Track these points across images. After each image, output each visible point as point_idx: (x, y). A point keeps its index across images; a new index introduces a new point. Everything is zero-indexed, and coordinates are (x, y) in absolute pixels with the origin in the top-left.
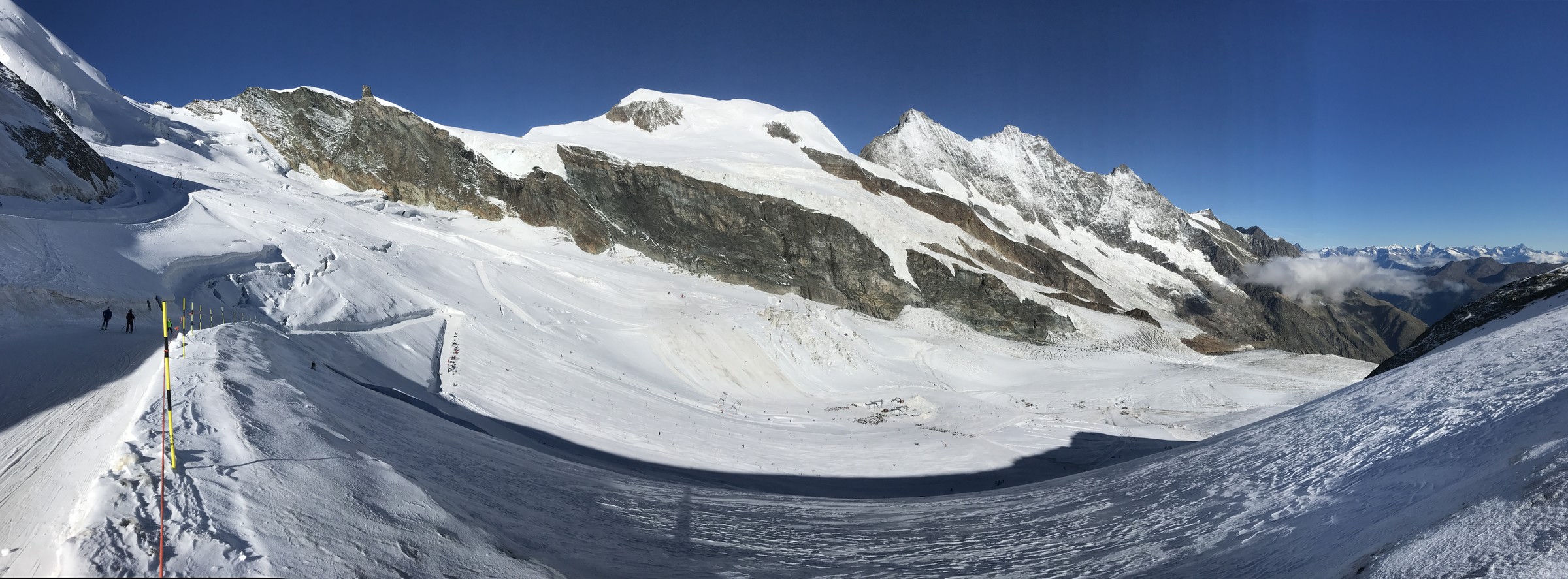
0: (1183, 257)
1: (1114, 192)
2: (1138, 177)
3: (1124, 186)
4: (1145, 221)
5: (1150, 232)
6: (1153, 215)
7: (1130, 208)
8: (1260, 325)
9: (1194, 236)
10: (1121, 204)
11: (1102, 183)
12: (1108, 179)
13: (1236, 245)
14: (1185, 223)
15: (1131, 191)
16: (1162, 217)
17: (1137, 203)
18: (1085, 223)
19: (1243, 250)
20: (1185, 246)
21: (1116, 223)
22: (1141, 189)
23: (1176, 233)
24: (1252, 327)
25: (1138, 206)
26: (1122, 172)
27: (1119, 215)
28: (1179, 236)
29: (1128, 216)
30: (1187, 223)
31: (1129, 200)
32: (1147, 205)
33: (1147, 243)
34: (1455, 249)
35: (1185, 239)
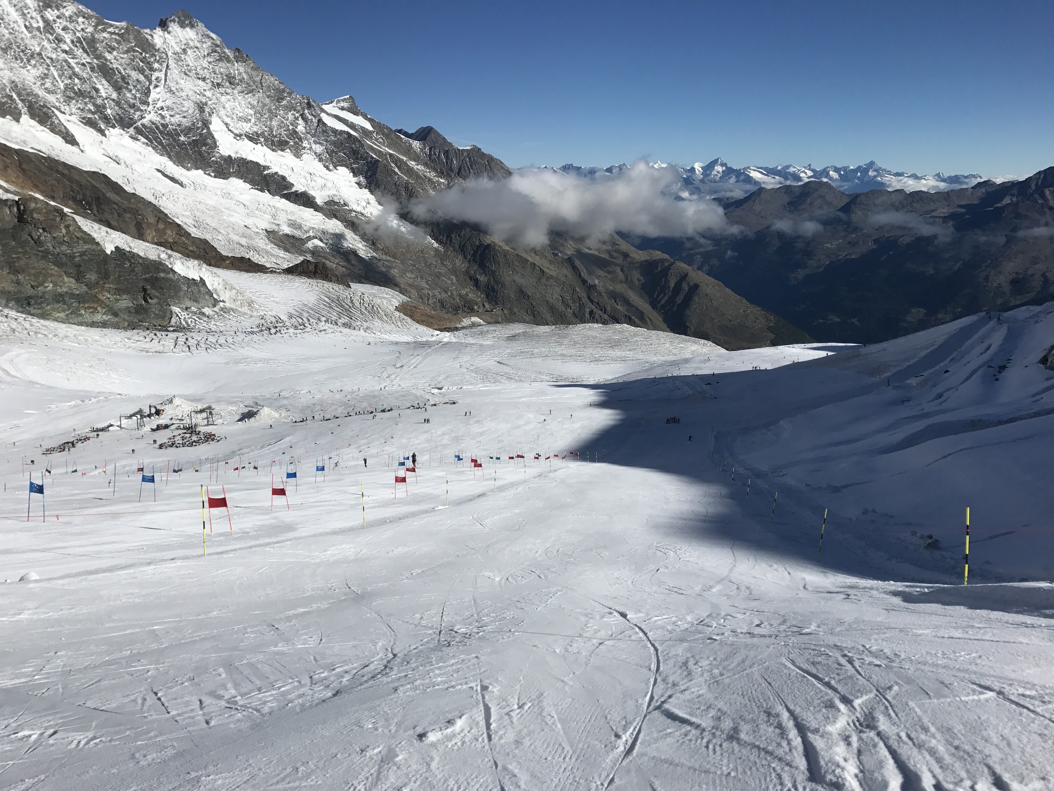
0: (320, 181)
1: (171, 63)
2: (213, 36)
3: (189, 52)
4: (240, 119)
5: (253, 138)
6: (253, 107)
7: (208, 94)
8: (463, 292)
9: (334, 143)
10: (190, 87)
11: (147, 46)
12: (158, 37)
13: (405, 159)
14: (315, 121)
15: (205, 64)
16: (270, 111)
17: (219, 85)
18: (125, 122)
19: (419, 167)
20: (321, 160)
21: (186, 123)
22: (223, 58)
23: (300, 139)
24: (451, 296)
25: (222, 90)
26: (182, 25)
27: (189, 107)
28: (305, 144)
29: (207, 110)
30: (320, 121)
31: (204, 79)
32: (239, 88)
33: (251, 157)
34: (759, 169)
35: (319, 149)
